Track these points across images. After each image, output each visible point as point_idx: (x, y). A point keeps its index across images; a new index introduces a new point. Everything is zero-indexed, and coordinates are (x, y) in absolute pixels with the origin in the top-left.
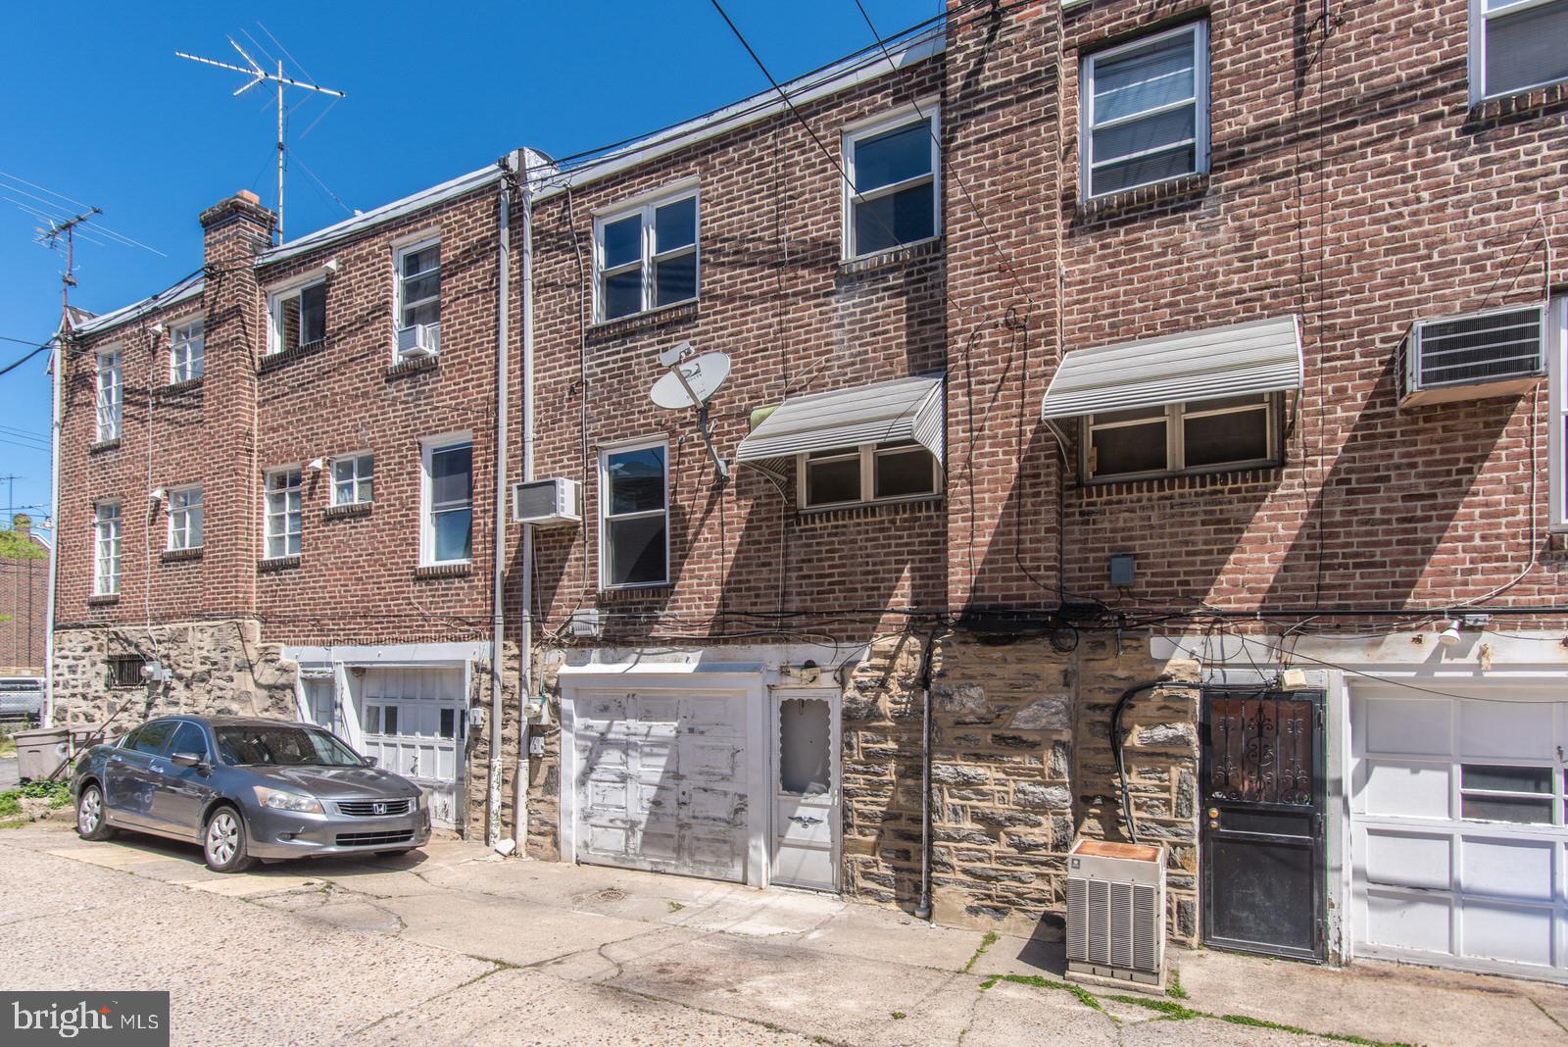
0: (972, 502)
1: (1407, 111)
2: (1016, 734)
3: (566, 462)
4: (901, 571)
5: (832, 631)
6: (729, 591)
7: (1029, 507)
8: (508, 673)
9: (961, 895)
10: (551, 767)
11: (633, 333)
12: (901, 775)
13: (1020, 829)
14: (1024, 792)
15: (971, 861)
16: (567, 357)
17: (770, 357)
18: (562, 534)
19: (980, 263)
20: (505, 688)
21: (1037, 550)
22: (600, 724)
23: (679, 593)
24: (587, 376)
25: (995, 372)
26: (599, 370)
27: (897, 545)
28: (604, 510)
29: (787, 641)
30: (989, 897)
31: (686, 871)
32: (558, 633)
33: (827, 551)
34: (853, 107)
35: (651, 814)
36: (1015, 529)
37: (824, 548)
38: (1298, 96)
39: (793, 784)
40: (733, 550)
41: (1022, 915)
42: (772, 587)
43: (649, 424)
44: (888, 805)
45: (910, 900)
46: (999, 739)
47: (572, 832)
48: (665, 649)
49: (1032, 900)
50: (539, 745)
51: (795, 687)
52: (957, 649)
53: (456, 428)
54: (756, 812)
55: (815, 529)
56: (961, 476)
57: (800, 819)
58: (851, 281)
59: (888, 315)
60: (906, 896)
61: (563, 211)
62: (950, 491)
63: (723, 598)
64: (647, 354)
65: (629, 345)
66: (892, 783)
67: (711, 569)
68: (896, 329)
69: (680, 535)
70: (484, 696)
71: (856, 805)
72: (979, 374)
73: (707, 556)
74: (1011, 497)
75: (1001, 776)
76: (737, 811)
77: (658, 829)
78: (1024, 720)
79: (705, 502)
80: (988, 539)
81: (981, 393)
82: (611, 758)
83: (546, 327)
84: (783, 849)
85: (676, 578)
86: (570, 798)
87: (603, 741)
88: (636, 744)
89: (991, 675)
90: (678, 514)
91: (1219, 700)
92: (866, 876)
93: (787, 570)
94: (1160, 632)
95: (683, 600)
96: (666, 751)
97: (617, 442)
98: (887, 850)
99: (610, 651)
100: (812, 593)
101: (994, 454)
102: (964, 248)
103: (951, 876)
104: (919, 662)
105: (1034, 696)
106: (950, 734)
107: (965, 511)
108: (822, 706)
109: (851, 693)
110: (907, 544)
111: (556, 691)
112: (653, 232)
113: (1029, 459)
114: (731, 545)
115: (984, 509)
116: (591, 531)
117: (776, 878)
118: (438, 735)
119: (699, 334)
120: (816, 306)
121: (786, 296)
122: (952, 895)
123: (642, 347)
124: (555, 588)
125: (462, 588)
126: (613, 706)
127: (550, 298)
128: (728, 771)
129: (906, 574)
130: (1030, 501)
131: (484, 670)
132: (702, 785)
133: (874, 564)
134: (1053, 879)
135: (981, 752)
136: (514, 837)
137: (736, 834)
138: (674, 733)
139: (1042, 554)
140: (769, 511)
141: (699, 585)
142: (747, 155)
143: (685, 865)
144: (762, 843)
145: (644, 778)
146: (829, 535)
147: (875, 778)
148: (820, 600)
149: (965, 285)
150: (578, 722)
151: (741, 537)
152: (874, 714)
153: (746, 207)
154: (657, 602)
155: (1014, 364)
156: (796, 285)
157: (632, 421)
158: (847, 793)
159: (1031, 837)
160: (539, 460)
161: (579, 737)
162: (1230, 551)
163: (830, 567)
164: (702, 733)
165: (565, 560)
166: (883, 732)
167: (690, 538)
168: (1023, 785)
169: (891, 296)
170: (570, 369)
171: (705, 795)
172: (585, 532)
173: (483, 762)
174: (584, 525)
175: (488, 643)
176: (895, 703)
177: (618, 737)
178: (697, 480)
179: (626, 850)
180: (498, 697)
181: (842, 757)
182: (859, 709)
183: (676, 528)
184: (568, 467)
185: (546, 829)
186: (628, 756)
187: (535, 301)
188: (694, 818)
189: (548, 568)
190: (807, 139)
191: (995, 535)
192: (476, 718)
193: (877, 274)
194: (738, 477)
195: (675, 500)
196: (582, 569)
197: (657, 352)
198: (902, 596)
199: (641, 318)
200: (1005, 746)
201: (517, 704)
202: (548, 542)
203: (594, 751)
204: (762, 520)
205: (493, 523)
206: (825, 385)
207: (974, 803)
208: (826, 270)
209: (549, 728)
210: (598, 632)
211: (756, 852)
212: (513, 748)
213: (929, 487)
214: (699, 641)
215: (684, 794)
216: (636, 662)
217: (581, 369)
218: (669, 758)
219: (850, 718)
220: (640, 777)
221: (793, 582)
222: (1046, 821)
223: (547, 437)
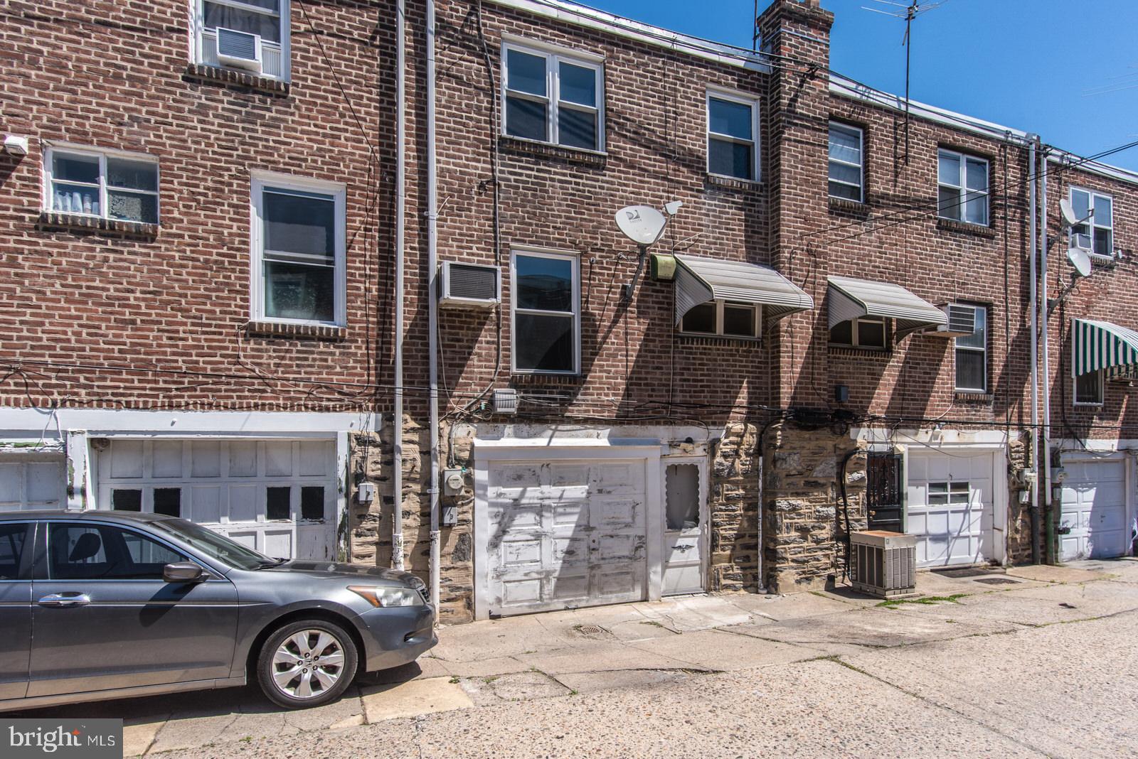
0: (792, 347)
1: (924, 211)
2: (815, 479)
3: (475, 250)
4: (742, 382)
5: (703, 418)
6: (631, 384)
7: (817, 355)
8: (407, 446)
9: (792, 574)
10: (460, 535)
11: (546, 158)
12: (746, 509)
13: (816, 532)
14: (819, 512)
15: (796, 554)
16: (474, 152)
18: (471, 317)
19: (796, 211)
20: (404, 461)
21: (820, 379)
22: (514, 491)
23: (590, 382)
24: (500, 179)
26: (512, 177)
27: (740, 366)
28: (515, 306)
29: (675, 423)
30: (804, 572)
31: (596, 602)
32: (469, 408)
33: (700, 364)
34: (715, 75)
35: (564, 562)
36: (811, 366)
37: (698, 362)
38: (895, 186)
39: (674, 524)
40: (635, 354)
41: (819, 579)
42: (664, 385)
43: (564, 240)
44: (738, 530)
45: (751, 586)
46: (808, 484)
47: (485, 593)
48: (578, 427)
49: (822, 570)
50: (452, 516)
51: (677, 457)
52: (789, 432)
53: (319, 176)
54: (654, 547)
55: (691, 348)
56: (786, 332)
57: (680, 547)
58: (713, 189)
59: (734, 220)
60: (749, 583)
61: (470, 14)
62: (781, 338)
63: (627, 389)
64: (560, 181)
65: (542, 167)
66: (741, 515)
67: (618, 366)
68: (739, 230)
69: (591, 337)
70: (373, 470)
71: (722, 532)
74: (809, 348)
75: (808, 503)
76: (637, 549)
77: (572, 573)
78: (817, 475)
79: (612, 314)
80: (799, 370)
82: (525, 521)
83: (450, 115)
84: (668, 570)
85: (586, 370)
86: (484, 561)
87: (517, 506)
88: (550, 506)
89: (803, 447)
90: (589, 320)
91: (874, 458)
92: (725, 577)
93: (674, 374)
94: (853, 426)
95: (594, 388)
96: (577, 510)
97: (531, 247)
98: (738, 558)
99: (525, 428)
100: (690, 392)
101: (802, 322)
102: (789, 199)
103: (787, 565)
104: (755, 439)
105: (823, 459)
106: (785, 482)
107: (788, 352)
108: (694, 470)
109: (718, 459)
110: (745, 366)
111: (469, 463)
112: (558, 80)
113: (817, 329)
114: (633, 350)
115: (797, 353)
116: (504, 319)
117: (664, 592)
118: (262, 518)
119: (607, 182)
120: (692, 196)
121: (672, 181)
122: (787, 575)
123: (555, 173)
124: (463, 366)
125: (333, 354)
126: (527, 475)
127: (454, 89)
128: (630, 520)
129: (745, 385)
130: (817, 352)
132: (609, 532)
133: (728, 376)
135: (800, 491)
137: (638, 566)
138: (584, 495)
139: (822, 381)
140: (661, 330)
141: (607, 378)
142: (643, 64)
143: (596, 598)
144: (659, 569)
145: (558, 534)
147: (732, 514)
148: (695, 397)
149: (789, 221)
150: (492, 491)
151: (641, 345)
152: (731, 472)
153: (643, 102)
154: (571, 388)
155: (811, 274)
156: (679, 176)
157: (548, 233)
158: (714, 525)
159: (822, 536)
160: (443, 240)
161: (492, 505)
162: (875, 389)
163: (702, 375)
164: (609, 492)
165: (475, 340)
166: (736, 483)
167: (599, 340)
168: (818, 508)
169: (736, 208)
170: (479, 165)
171: (612, 540)
172: (498, 318)
173: (369, 539)
174: (497, 313)
175: (373, 415)
176: (743, 464)
177: (531, 501)
178: (605, 296)
179: (541, 597)
180: (399, 470)
181: (709, 501)
182: (723, 470)
183: (587, 331)
184: (478, 255)
185: (458, 593)
186: (541, 516)
187: (437, 86)
188: (603, 559)
189: (455, 346)
190: (686, 78)
191: (802, 368)
192: (368, 494)
193: (729, 191)
194: (638, 301)
195: (587, 308)
196: (494, 352)
197: (570, 183)
198: (743, 398)
199: (551, 147)
200: (810, 487)
201: (418, 476)
202: (454, 321)
203: (506, 515)
204: (656, 336)
205: (379, 290)
206: (699, 252)
207: (796, 520)
208: (697, 174)
209: (463, 498)
210: (513, 410)
211: (655, 577)
212: (414, 521)
213: (751, 332)
214: (607, 422)
215: (594, 541)
216: (551, 437)
217: (493, 171)
218: (581, 514)
219: (718, 476)
220: (554, 533)
221: (678, 383)
222: (828, 526)
223: (452, 221)
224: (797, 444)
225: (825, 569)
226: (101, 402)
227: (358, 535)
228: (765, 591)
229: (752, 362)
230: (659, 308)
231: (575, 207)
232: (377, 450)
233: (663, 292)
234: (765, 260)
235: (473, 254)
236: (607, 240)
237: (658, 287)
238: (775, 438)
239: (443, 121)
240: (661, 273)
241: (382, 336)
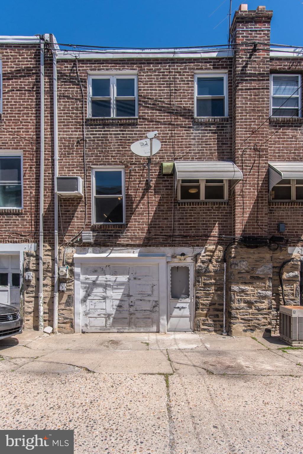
0: (243, 203)
2: (257, 275)
3: (75, 171)
4: (215, 224)
5: (191, 243)
6: (151, 227)
7: (260, 206)
8: (45, 257)
9: (241, 326)
10: (69, 296)
11: (108, 125)
12: (216, 290)
13: (258, 304)
14: (260, 293)
15: (244, 315)
16: (75, 128)
17: (167, 145)
18: (74, 201)
19: (246, 128)
20: (44, 263)
21: (263, 220)
22: (93, 277)
23: (130, 227)
24: (86, 138)
25: (251, 163)
26: (92, 136)
27: (214, 216)
28: (94, 194)
29: (175, 246)
30: (249, 326)
31: (133, 330)
32: (72, 241)
33: (189, 216)
34: (199, 65)
35: (117, 310)
36: (256, 213)
37: (188, 215)
39: (175, 296)
40: (153, 213)
41: (259, 330)
42: (169, 227)
43: (117, 162)
44: (211, 301)
45: (219, 330)
46: (252, 277)
47: (80, 321)
48: (123, 248)
49: (262, 325)
50: (64, 287)
51: (176, 263)
52: (239, 249)
53: (12, 148)
54: (163, 306)
55: (185, 208)
56: (239, 195)
57: (178, 308)
58: (198, 124)
59: (211, 139)
60: (218, 329)
61: (73, 67)
62: (236, 199)
63: (148, 230)
64: (115, 134)
65: (106, 129)
66: (213, 293)
67: (144, 219)
68: (214, 144)
69: (130, 206)
70: (32, 267)
71: (201, 301)
72: (245, 163)
73: (142, 214)
74: (255, 203)
75: (253, 289)
76: (154, 307)
77: (120, 316)
78: (259, 272)
79: (141, 194)
80: (248, 215)
81: (246, 169)
82: (98, 291)
83: (64, 113)
84: (171, 319)
85: (128, 222)
86: (79, 308)
87: (94, 284)
88: (110, 285)
89: (250, 258)
90: (129, 198)
92: (203, 324)
93: (174, 221)
94: (290, 246)
95: (131, 230)
96: (123, 287)
97: (101, 166)
98: (211, 315)
99: (98, 249)
100: (184, 230)
101: (250, 189)
102: (241, 122)
103: (237, 321)
104: (222, 254)
105: (263, 264)
106: (237, 276)
107: (241, 206)
108: (187, 269)
109: (199, 264)
111: (72, 264)
112: (115, 88)
113: (260, 192)
114: (152, 211)
115: (247, 206)
116: (88, 200)
117: (169, 329)
119: (138, 131)
120: (185, 130)
121: (174, 125)
122: (238, 327)
123: (113, 131)
124: (70, 222)
125: (18, 220)
126: (99, 270)
127: (66, 102)
128: (150, 293)
129: (217, 225)
130: (260, 204)
131: (32, 255)
132: (140, 298)
133: (206, 221)
134: (268, 318)
135: (247, 281)
136: (52, 326)
137: (154, 315)
138: (127, 280)
139: (264, 221)
140: (167, 200)
141: (138, 224)
142: (158, 69)
143: (133, 328)
144: (165, 317)
145: (114, 298)
146: (190, 210)
147: (208, 292)
148: (187, 232)
149: (241, 134)
150: (82, 277)
151: (156, 208)
152: (207, 270)
153: (158, 88)
154: (120, 230)
155: (256, 162)
156: (178, 121)
157: (109, 159)
158: (197, 297)
159: (262, 306)
160: (61, 168)
161: (82, 283)
163: (190, 221)
164: (140, 279)
165: (75, 211)
166: (210, 277)
167: (134, 207)
168: (259, 291)
169: (212, 133)
170: (77, 133)
171: (141, 302)
172: (85, 200)
173: (31, 295)
174: (85, 198)
175: (33, 244)
176: (214, 267)
177: (101, 282)
178: (137, 186)
179: (106, 326)
180: (41, 267)
181: (195, 285)
182: (202, 269)
183: (128, 203)
184: (77, 173)
185: (67, 320)
186: (106, 289)
187: (58, 102)
188: (136, 310)
189: (66, 214)
190: (182, 71)
191: (250, 214)
192: (29, 276)
193: (207, 124)
194: (155, 187)
195: (128, 192)
196: (84, 215)
197: (120, 134)
198: (215, 232)
199: (113, 119)
200: (254, 279)
201: (50, 270)
202: (66, 203)
203: (89, 289)
204: (165, 203)
205: (35, 192)
206: (189, 158)
207: (244, 297)
208: (189, 119)
209: (69, 279)
210: (92, 241)
211: (163, 321)
212: (49, 289)
213: (222, 197)
214: (138, 246)
215: (132, 302)
216: (110, 253)
217: (83, 135)
218: (125, 289)
219: (198, 273)
220: (112, 297)
221: (177, 225)
222: (266, 302)
223: (65, 159)
224: (245, 256)
225: (264, 325)
227: (27, 293)
228: (226, 334)
229: (221, 213)
230: (166, 189)
231: (122, 145)
232: (34, 259)
233: (168, 181)
234: (230, 158)
235: (74, 173)
236: (138, 159)
237: (166, 179)
238: (231, 253)
239: (62, 116)
240: (164, 171)
241: (37, 211)
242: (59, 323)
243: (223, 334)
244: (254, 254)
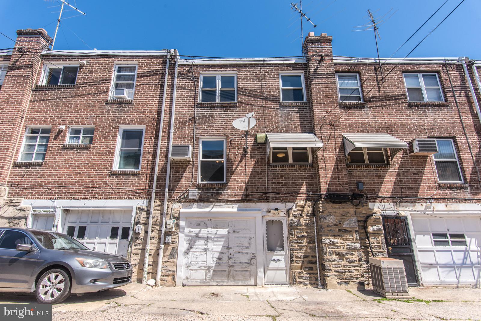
0: (325, 166)
1: (398, 100)
2: (345, 228)
3: (186, 141)
4: (303, 183)
5: (283, 199)
6: (248, 186)
7: (340, 168)
8: (155, 212)
9: (335, 279)
10: (173, 248)
11: (214, 107)
12: (308, 243)
13: (349, 256)
14: (349, 246)
15: (337, 268)
16: (188, 109)
17: (260, 121)
18: (183, 164)
19: (322, 110)
20: (153, 217)
21: (343, 179)
22: (196, 230)
23: (230, 185)
24: (196, 116)
25: (328, 135)
26: (201, 115)
27: (301, 176)
28: (200, 158)
29: (269, 202)
30: (343, 279)
31: (231, 284)
32: (180, 197)
33: (280, 176)
34: (282, 68)
35: (217, 263)
36: (337, 174)
37: (279, 175)
38: (379, 92)
39: (271, 248)
40: (250, 173)
41: (353, 283)
42: (263, 185)
43: (220, 133)
44: (305, 253)
45: (314, 284)
46: (340, 230)
47: (181, 274)
48: (224, 204)
49: (355, 278)
50: (169, 239)
51: (271, 217)
52: (326, 205)
53: (138, 124)
54: (260, 259)
55: (276, 169)
57: (274, 260)
58: (284, 107)
59: (294, 117)
60: (313, 282)
61: (190, 69)
62: (319, 162)
63: (246, 188)
64: (219, 114)
65: (212, 110)
66: (306, 246)
67: (242, 179)
68: (297, 121)
69: (230, 168)
70: (143, 220)
71: (295, 254)
72: (324, 135)
73: (240, 175)
74: (335, 166)
75: (342, 241)
76: (252, 259)
77: (220, 268)
78: (346, 225)
79: (240, 158)
80: (330, 176)
81: (325, 139)
82: (200, 243)
83: (181, 99)
84: (268, 272)
85: (228, 181)
86: (182, 260)
87: (197, 237)
88: (211, 237)
89: (336, 212)
90: (230, 161)
91: (386, 219)
92: (299, 277)
93: (268, 181)
94: (370, 202)
95: (231, 188)
96: (223, 240)
97: (207, 137)
98: (306, 268)
99: (201, 204)
100: (276, 188)
101: (330, 155)
102: (317, 105)
103: (331, 273)
104: (311, 209)
105: (348, 218)
106: (326, 229)
107: (324, 168)
108: (281, 223)
109: (291, 218)
110: (304, 176)
111: (178, 218)
112: (220, 82)
113: (338, 157)
115: (328, 168)
116: (195, 163)
117: (267, 282)
118: (109, 238)
119: (237, 111)
120: (274, 111)
121: (265, 107)
122: (332, 279)
123: (217, 111)
124: (179, 181)
125: (135, 179)
126: (202, 224)
127: (183, 92)
128: (248, 245)
129: (304, 184)
130: (340, 167)
131: (144, 210)
132: (238, 251)
133: (295, 180)
134: (360, 271)
135: (336, 234)
136: (155, 279)
137: (252, 268)
138: (227, 233)
139: (344, 180)
140: (261, 163)
141: (237, 183)
142: (252, 71)
143: (231, 281)
144: (262, 270)
145: (214, 250)
146: (281, 171)
147: (301, 244)
148: (279, 190)
149: (318, 114)
150: (186, 230)
151: (252, 170)
152: (299, 224)
153: (252, 83)
154: (222, 188)
155: (332, 134)
156: (268, 105)
157: (214, 132)
158: (291, 250)
159: (352, 259)
160: (175, 139)
161: (186, 236)
162: (382, 183)
163: (282, 180)
164: (238, 232)
165: (184, 172)
166: (302, 230)
167: (234, 169)
168: (348, 243)
169: (295, 113)
170: (190, 113)
171: (239, 254)
172: (193, 164)
173: (139, 247)
174: (193, 161)
175: (146, 200)
176: (305, 221)
177: (203, 235)
178: (236, 152)
179: (206, 278)
180: (151, 221)
181: (288, 238)
182: (294, 223)
183: (229, 165)
184: (187, 142)
185: (169, 273)
186: (207, 242)
187: (177, 91)
188: (235, 263)
189: (176, 174)
190: (270, 72)
191: (332, 174)
192: (139, 229)
193: (291, 107)
194: (251, 152)
195: (229, 157)
196: (191, 176)
197: (223, 114)
198: (304, 189)
199: (218, 103)
200: (342, 232)
201: (158, 223)
202: (177, 166)
203: (192, 241)
204: (259, 165)
205: (152, 157)
206: (278, 131)
207: (335, 250)
208: (276, 103)
209: (174, 232)
210: (197, 197)
211: (260, 274)
212: (155, 241)
213: (307, 161)
214: (237, 202)
215: (231, 254)
216: (212, 208)
217: (194, 114)
218: (224, 241)
219: (291, 226)
220: (212, 249)
221: (270, 184)
222: (356, 254)
223: (179, 132)
224: (332, 210)
225: (357, 278)
226: (67, 198)
227: (135, 245)
228: (321, 287)
229: (307, 174)
230: (260, 155)
231: (225, 121)
232: (145, 213)
233: (262, 148)
234: (311, 131)
235: (185, 142)
236: (237, 131)
237: (260, 146)
238: (319, 208)
239: (179, 101)
240: (259, 141)
241: (152, 172)
242: (161, 275)
243: (319, 287)
244: (340, 209)
